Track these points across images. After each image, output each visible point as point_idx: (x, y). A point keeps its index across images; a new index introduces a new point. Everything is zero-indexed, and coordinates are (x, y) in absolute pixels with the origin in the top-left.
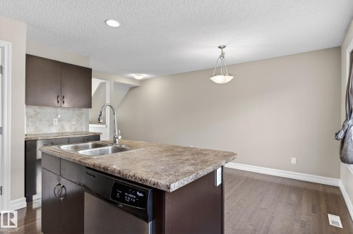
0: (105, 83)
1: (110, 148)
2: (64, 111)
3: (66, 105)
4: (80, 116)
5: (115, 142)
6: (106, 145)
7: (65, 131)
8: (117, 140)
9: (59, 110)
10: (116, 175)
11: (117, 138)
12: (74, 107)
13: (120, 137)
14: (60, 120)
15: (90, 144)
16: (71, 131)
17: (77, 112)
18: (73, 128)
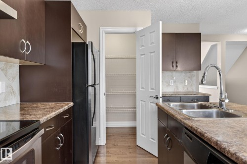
0: (216, 45)
1: (214, 111)
2: (178, 74)
3: (179, 68)
4: (191, 78)
5: (221, 105)
6: (211, 108)
7: (179, 91)
8: (224, 103)
9: (174, 73)
10: (213, 145)
11: (224, 101)
12: (185, 71)
13: (227, 101)
14: (175, 82)
15: (195, 104)
16: (184, 91)
17: (189, 74)
18: (186, 88)
